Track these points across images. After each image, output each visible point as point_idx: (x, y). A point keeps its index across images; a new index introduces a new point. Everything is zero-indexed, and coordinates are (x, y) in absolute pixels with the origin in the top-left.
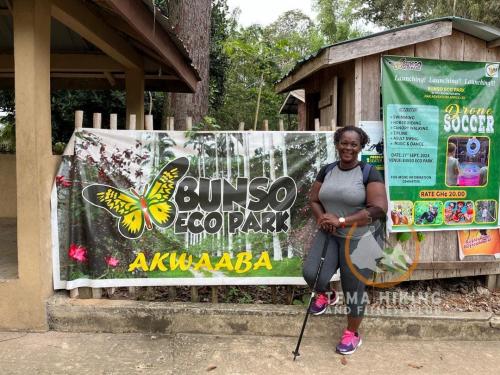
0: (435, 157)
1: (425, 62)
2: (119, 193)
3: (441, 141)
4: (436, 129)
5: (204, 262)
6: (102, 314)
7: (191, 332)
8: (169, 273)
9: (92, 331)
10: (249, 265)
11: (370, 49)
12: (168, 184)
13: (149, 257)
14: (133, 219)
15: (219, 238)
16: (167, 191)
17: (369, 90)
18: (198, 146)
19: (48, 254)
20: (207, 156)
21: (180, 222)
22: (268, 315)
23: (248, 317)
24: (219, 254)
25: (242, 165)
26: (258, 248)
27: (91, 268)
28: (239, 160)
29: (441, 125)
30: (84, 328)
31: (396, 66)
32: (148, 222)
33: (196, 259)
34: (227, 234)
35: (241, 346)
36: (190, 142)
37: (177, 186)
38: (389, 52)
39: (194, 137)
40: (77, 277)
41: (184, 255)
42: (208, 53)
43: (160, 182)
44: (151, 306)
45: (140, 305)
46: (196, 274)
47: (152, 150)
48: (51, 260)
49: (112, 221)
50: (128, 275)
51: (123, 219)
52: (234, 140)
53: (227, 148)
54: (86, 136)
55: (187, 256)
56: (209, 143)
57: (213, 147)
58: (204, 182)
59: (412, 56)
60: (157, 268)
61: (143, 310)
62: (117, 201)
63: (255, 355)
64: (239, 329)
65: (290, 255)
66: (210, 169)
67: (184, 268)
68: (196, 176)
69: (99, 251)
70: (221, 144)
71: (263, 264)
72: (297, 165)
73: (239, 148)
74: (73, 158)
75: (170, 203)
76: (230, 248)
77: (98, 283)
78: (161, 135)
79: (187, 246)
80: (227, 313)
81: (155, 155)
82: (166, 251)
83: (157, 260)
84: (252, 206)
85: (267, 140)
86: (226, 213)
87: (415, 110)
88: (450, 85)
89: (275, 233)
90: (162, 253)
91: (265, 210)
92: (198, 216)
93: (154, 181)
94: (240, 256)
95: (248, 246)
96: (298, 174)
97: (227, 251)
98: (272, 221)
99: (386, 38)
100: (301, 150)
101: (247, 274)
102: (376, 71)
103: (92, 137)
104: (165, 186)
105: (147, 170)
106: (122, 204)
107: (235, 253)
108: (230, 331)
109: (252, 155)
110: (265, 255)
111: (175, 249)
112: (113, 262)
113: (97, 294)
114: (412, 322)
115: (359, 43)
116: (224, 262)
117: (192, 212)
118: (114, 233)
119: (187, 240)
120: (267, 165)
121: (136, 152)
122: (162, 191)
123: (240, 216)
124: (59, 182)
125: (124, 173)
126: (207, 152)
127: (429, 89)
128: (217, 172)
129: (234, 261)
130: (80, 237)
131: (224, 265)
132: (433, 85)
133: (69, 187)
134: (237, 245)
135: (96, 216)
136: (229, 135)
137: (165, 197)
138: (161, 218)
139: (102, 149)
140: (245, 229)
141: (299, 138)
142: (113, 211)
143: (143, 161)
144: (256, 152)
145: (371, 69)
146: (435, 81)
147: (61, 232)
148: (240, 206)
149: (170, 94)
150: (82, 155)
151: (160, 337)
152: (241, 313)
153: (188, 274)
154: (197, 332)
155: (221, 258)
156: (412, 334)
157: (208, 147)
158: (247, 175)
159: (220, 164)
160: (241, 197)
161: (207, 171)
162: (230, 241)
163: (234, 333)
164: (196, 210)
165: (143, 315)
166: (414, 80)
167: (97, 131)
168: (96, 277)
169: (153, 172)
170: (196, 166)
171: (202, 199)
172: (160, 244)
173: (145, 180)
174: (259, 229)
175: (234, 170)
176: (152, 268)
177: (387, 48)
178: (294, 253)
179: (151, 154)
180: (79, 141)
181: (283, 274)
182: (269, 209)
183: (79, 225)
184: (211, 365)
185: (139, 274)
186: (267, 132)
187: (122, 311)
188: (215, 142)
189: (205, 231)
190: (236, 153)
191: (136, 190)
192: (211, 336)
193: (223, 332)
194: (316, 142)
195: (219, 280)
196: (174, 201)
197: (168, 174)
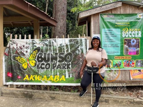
0: (119, 45)
1: (115, 15)
3: (121, 40)
4: (120, 36)
5: (45, 78)
6: (15, 92)
7: (39, 99)
8: (35, 81)
9: (12, 97)
10: (58, 79)
12: (35, 54)
13: (29, 76)
14: (25, 65)
15: (49, 71)
16: (34, 57)
17: (96, 24)
18: (43, 43)
19: (2, 74)
20: (46, 46)
21: (38, 66)
22: (61, 94)
23: (56, 95)
24: (49, 76)
25: (56, 49)
26: (61, 74)
27: (13, 79)
28: (55, 47)
29: (121, 35)
30: (10, 96)
31: (105, 17)
32: (29, 66)
34: (52, 70)
35: (52, 103)
36: (41, 42)
37: (37, 55)
38: (102, 12)
39: (42, 41)
40: (9, 81)
41: (39, 76)
43: (32, 54)
44: (29, 90)
46: (43, 81)
47: (30, 45)
48: (3, 76)
49: (19, 65)
50: (23, 81)
51: (22, 65)
52: (54, 41)
53: (52, 44)
54: (13, 41)
55: (40, 76)
56: (46, 42)
57: (47, 44)
58: (45, 54)
59: (110, 13)
60: (31, 80)
61: (26, 91)
62: (21, 60)
64: (53, 98)
65: (71, 77)
66: (47, 50)
67: (39, 80)
68: (43, 52)
69: (15, 74)
70: (50, 42)
71: (62, 79)
72: (73, 49)
73: (55, 44)
74: (9, 47)
76: (53, 74)
78: (33, 40)
79: (40, 73)
80: (49, 93)
81: (31, 46)
83: (32, 77)
84: (59, 61)
85: (63, 41)
86: (51, 64)
87: (112, 30)
88: (124, 22)
89: (66, 70)
90: (33, 75)
91: (63, 63)
92: (43, 64)
94: (56, 76)
95: (58, 74)
96: (74, 51)
97: (52, 75)
98: (65, 66)
99: (99, 8)
100: (74, 44)
101: (58, 82)
102: (98, 19)
103: (14, 41)
104: (34, 55)
105: (29, 51)
106: (22, 61)
107: (54, 76)
108: (50, 99)
109: (59, 46)
110: (63, 76)
111: (36, 74)
112: (19, 77)
113: (15, 87)
115: (90, 11)
116: (51, 78)
118: (20, 69)
119: (40, 71)
120: (64, 49)
121: (26, 45)
122: (33, 57)
123: (56, 64)
124: (5, 54)
125: (23, 52)
126: (46, 45)
127: (117, 23)
128: (49, 51)
129: (54, 78)
130: (10, 70)
131: (51, 79)
132: (118, 22)
133: (8, 56)
134: (55, 73)
135: (15, 64)
136: (52, 40)
137: (34, 58)
139: (17, 45)
140: (57, 68)
141: (74, 40)
142: (19, 62)
143: (28, 48)
144: (60, 45)
145: (96, 18)
146: (119, 21)
147: (6, 68)
148: (55, 61)
150: (11, 47)
151: (30, 99)
152: (54, 93)
153: (40, 82)
154: (41, 99)
157: (46, 44)
158: (58, 52)
159: (49, 48)
160: (56, 59)
161: (46, 51)
162: (53, 72)
164: (43, 62)
165: (26, 93)
166: (111, 21)
167: (16, 40)
168: (14, 82)
169: (31, 51)
170: (43, 49)
172: (32, 73)
173: (28, 54)
174: (61, 68)
175: (54, 50)
176: (30, 79)
178: (72, 76)
179: (30, 46)
180: (11, 43)
181: (69, 82)
183: (10, 66)
185: (26, 81)
186: (64, 39)
187: (20, 91)
188: (48, 42)
189: (45, 69)
190: (54, 45)
191: (26, 57)
192: (45, 100)
193: (48, 99)
194: (79, 41)
195: (49, 84)
196: (36, 60)
197: (35, 52)
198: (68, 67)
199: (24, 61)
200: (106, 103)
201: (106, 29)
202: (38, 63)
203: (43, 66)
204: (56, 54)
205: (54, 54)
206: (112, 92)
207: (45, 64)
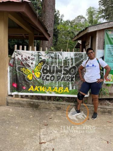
2: (26, 69)
5: (49, 89)
6: (21, 102)
7: (45, 109)
8: (40, 92)
9: (18, 107)
10: (62, 91)
11: (101, 27)
12: (40, 67)
13: (34, 87)
14: (30, 76)
15: (54, 83)
16: (40, 69)
17: (101, 40)
18: (49, 56)
19: (7, 85)
20: (51, 59)
21: (43, 78)
22: (67, 105)
23: (61, 105)
24: (54, 87)
25: (61, 62)
26: (65, 86)
27: (18, 89)
28: (60, 60)
30: (16, 106)
31: (110, 33)
32: (34, 77)
33: (47, 88)
34: (56, 82)
35: (59, 113)
36: (46, 55)
37: (43, 67)
38: (107, 28)
39: (48, 53)
40: (15, 92)
41: (44, 87)
42: (53, 29)
44: (34, 101)
45: (31, 100)
46: (47, 92)
47: (36, 56)
48: (8, 87)
49: (24, 76)
50: (28, 92)
51: (27, 76)
52: (59, 54)
53: (57, 57)
54: (18, 52)
56: (52, 55)
58: (50, 66)
60: (36, 90)
61: (32, 102)
62: (26, 71)
63: (63, 116)
64: (59, 109)
65: (74, 89)
66: (52, 63)
67: (44, 91)
68: (48, 65)
69: (20, 85)
70: (55, 55)
71: (66, 91)
72: (77, 62)
73: (60, 57)
74: (14, 58)
75: (40, 72)
76: (57, 86)
77: (20, 94)
78: (38, 53)
79: (45, 84)
80: (55, 104)
81: (37, 58)
82: (39, 86)
83: (36, 88)
84: (64, 74)
85: (69, 54)
86: (56, 76)
89: (70, 82)
90: (38, 86)
91: (67, 75)
92: (48, 76)
93: (36, 66)
94: (60, 88)
95: (62, 85)
96: (78, 65)
97: (56, 87)
98: (69, 79)
99: (106, 24)
100: (79, 58)
101: (62, 93)
102: (103, 34)
103: (19, 52)
104: (39, 67)
105: (34, 62)
106: (27, 72)
107: (58, 87)
109: (64, 59)
110: (67, 88)
111: (41, 85)
112: (24, 88)
113: (20, 97)
114: (109, 110)
115: (98, 25)
116: (55, 90)
117: (47, 75)
118: (25, 80)
120: (69, 62)
121: (31, 57)
122: (38, 69)
123: (60, 77)
124: (10, 65)
125: (28, 63)
128: (54, 64)
129: (58, 89)
130: (15, 81)
133: (13, 66)
134: (59, 85)
135: (20, 75)
136: (58, 53)
138: (38, 76)
139: (22, 56)
140: (61, 81)
141: (79, 54)
142: (25, 74)
143: (33, 60)
144: (66, 58)
145: (102, 34)
147: (10, 79)
148: (60, 74)
149: (41, 41)
150: (16, 58)
151: (37, 109)
152: (59, 104)
153: (45, 92)
154: (47, 109)
155: (54, 88)
156: (109, 113)
158: (62, 65)
159: (55, 61)
160: (61, 71)
161: (51, 63)
162: (57, 84)
163: (57, 110)
164: (48, 74)
165: (32, 103)
167: (21, 51)
168: (19, 92)
169: (36, 63)
170: (48, 62)
171: (49, 71)
172: (37, 84)
173: (34, 65)
174: (65, 81)
175: (59, 63)
177: (107, 27)
178: (76, 88)
179: (36, 58)
180: (16, 54)
181: (72, 94)
182: (69, 75)
183: (15, 77)
184: (50, 118)
185: (31, 92)
186: (69, 52)
187: (26, 101)
188: (54, 55)
189: (50, 81)
190: (60, 58)
191: (31, 68)
192: (51, 110)
193: (54, 109)
194: (84, 56)
195: (54, 95)
196: (41, 72)
197: (40, 64)
198: (72, 80)
199: (30, 73)
200: (109, 114)
201: (110, 45)
202: (43, 75)
203: (48, 78)
204: (61, 67)
205: (59, 67)
206: (110, 103)
207: (50, 75)
